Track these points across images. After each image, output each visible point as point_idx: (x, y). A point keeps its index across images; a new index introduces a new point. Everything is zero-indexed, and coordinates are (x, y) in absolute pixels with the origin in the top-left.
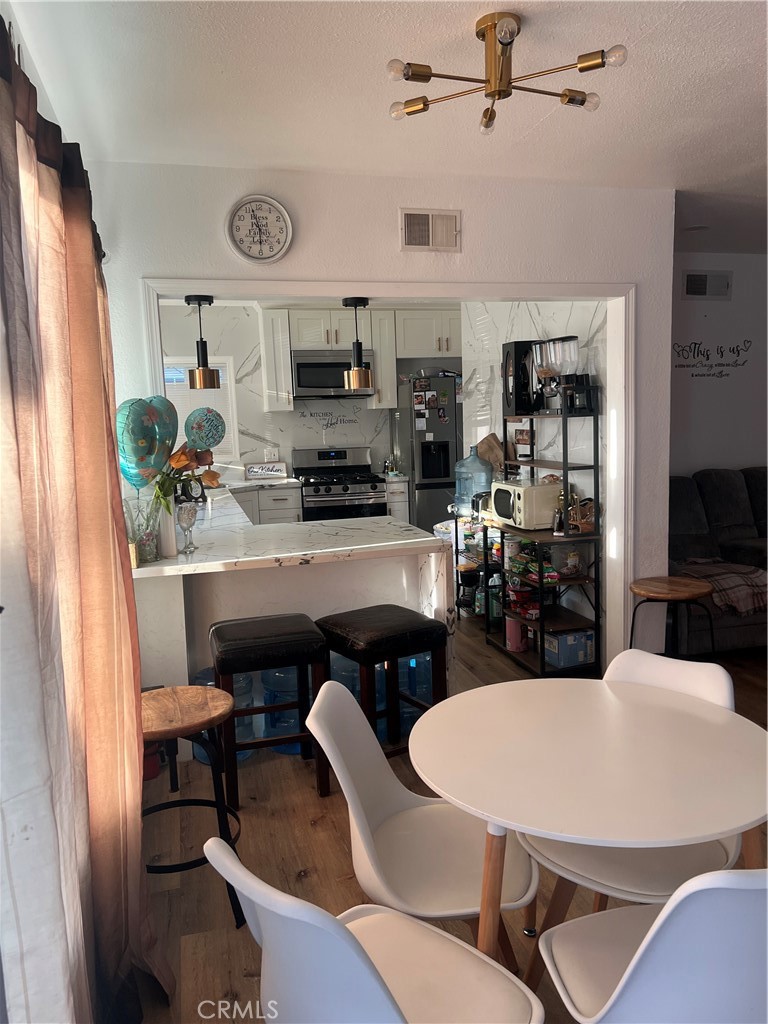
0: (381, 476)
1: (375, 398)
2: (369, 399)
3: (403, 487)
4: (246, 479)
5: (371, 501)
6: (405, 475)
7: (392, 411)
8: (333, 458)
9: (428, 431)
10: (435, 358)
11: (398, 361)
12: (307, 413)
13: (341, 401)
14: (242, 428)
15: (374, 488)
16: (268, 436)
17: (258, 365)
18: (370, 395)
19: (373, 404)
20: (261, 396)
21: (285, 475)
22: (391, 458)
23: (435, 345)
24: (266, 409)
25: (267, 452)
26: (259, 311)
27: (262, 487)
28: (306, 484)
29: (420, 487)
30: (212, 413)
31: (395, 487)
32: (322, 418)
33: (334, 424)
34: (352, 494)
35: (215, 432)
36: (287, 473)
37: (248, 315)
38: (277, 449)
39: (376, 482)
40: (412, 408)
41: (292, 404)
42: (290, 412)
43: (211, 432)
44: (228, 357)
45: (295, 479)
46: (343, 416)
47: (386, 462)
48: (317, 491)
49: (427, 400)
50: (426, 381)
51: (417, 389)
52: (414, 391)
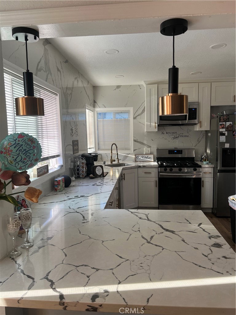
0: (199, 163)
1: (198, 126)
2: (195, 126)
3: (211, 170)
4: (136, 161)
5: (194, 177)
6: (212, 164)
7: (207, 132)
8: (176, 153)
9: (227, 142)
10: (231, 106)
11: (212, 107)
12: (165, 132)
13: (182, 127)
14: (135, 139)
15: (195, 170)
16: (145, 142)
17: (144, 111)
18: (196, 124)
19: (197, 128)
20: (144, 125)
21: (153, 160)
22: (205, 154)
23: (232, 99)
24: (145, 130)
25: (145, 150)
26: (145, 86)
27: (140, 167)
28: (161, 166)
29: (220, 171)
30: (23, 138)
31: (206, 170)
32: (172, 134)
33: (177, 137)
34: (183, 172)
35: (24, 157)
36: (154, 159)
37: (141, 88)
38: (150, 148)
39: (196, 166)
40: (218, 131)
41: (157, 128)
42: (157, 132)
43: (19, 156)
44: (131, 107)
45: (157, 163)
46: (182, 134)
47: (202, 156)
48: (166, 170)
49: (227, 126)
50: (226, 117)
51: (221, 121)
52: (220, 122)
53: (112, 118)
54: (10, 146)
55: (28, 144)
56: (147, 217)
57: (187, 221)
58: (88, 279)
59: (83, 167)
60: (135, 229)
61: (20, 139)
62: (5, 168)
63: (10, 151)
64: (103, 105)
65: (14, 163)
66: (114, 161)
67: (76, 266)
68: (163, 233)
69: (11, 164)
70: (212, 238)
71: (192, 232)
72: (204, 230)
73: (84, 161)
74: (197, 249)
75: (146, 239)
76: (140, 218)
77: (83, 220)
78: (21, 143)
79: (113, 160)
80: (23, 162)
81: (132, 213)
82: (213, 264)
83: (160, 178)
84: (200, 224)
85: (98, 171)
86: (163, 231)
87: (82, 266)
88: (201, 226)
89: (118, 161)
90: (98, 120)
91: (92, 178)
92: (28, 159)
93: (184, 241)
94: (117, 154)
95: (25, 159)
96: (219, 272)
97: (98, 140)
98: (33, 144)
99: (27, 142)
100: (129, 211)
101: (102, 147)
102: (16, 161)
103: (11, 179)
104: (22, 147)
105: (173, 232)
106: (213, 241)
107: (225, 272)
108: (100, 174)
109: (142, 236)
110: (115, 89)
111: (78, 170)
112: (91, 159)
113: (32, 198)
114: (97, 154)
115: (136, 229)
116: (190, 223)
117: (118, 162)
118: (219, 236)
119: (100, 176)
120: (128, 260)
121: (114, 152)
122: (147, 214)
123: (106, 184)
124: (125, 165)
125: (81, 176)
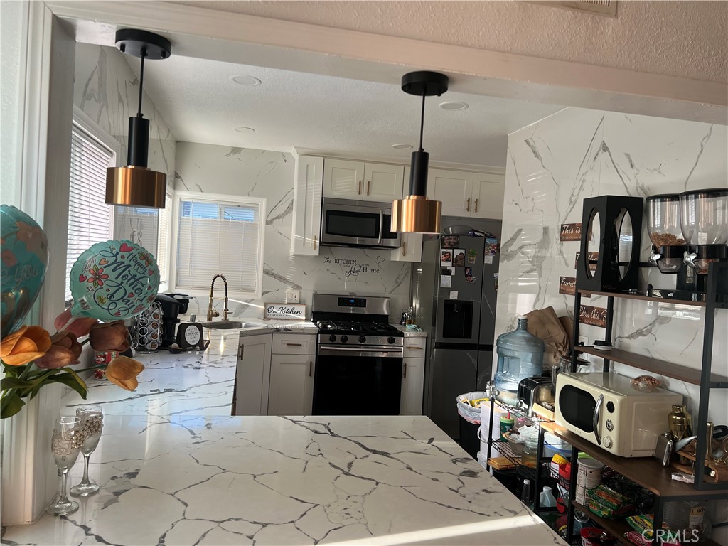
0: (398, 327)
1: (400, 251)
2: (393, 251)
3: (421, 343)
4: (265, 318)
5: (385, 355)
6: (423, 330)
7: (414, 265)
8: (353, 305)
9: (453, 288)
10: (461, 218)
12: (332, 259)
13: (367, 250)
14: (268, 268)
15: (391, 341)
16: (289, 277)
17: (290, 208)
18: (395, 248)
19: (397, 256)
20: (290, 240)
21: (304, 318)
22: (410, 311)
23: (464, 205)
24: (292, 251)
25: (289, 293)
26: (296, 157)
27: (277, 330)
28: (323, 331)
29: (440, 346)
30: (131, 252)
31: (412, 342)
32: (346, 265)
33: (357, 272)
34: (367, 346)
35: (129, 290)
36: (306, 316)
37: (285, 161)
38: (298, 291)
39: (394, 334)
40: (438, 264)
41: (318, 249)
42: (316, 256)
43: (120, 288)
44: (262, 199)
45: (312, 323)
46: (367, 265)
47: (404, 314)
48: (333, 339)
49: (455, 257)
50: (454, 239)
51: (445, 246)
52: (442, 248)
53: (216, 218)
54: (105, 267)
55: (140, 266)
56: (329, 430)
57: (407, 434)
58: (251, 541)
59: (155, 326)
60: (311, 450)
61: (126, 254)
62: (83, 312)
63: (103, 277)
64: (197, 185)
65: (107, 301)
66: (217, 315)
67: (217, 522)
68: (368, 456)
69: (100, 304)
70: (457, 463)
71: (420, 453)
72: (441, 450)
73: (160, 312)
74: (437, 480)
75: (339, 468)
76: (316, 432)
77: (193, 438)
78: (127, 262)
79: (214, 312)
80: (127, 302)
81: (294, 422)
82: (470, 502)
83: (319, 356)
84: (431, 440)
85: (191, 337)
86: (368, 453)
87: (229, 520)
88: (434, 443)
89: (226, 317)
90: (182, 217)
91: (175, 352)
92: (136, 296)
93: (411, 469)
94: (227, 299)
95: (132, 295)
96: (482, 514)
97: (178, 265)
98: (149, 267)
99: (139, 260)
100: (287, 419)
101: (186, 280)
102: (112, 299)
103: (87, 337)
104: (129, 271)
105: (386, 454)
106: (461, 467)
107: (492, 514)
108: (196, 343)
109: (330, 463)
110: (229, 155)
111: (142, 331)
112: (174, 307)
113: (126, 379)
114: (186, 298)
115: (315, 451)
116: (412, 438)
117: (226, 319)
118: (470, 459)
119: (193, 348)
120: (317, 505)
121: (219, 294)
122: (327, 423)
123: (216, 365)
124: (241, 326)
125: (149, 346)
